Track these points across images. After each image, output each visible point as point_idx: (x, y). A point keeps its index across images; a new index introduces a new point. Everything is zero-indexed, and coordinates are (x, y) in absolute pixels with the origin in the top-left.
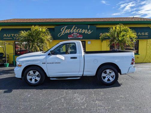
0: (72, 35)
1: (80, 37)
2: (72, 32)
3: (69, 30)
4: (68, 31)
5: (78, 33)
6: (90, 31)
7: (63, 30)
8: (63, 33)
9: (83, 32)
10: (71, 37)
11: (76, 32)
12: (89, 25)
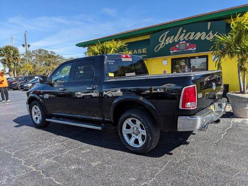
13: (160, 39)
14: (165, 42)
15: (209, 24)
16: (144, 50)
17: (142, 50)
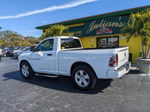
0: (101, 30)
1: (109, 32)
2: (100, 27)
3: (98, 25)
4: (96, 27)
5: (107, 28)
6: (121, 23)
7: (91, 26)
8: (91, 29)
9: (113, 26)
10: (99, 33)
11: (105, 27)
12: (120, 16)
13: (90, 26)
14: (93, 27)
15: (120, 17)
16: (80, 32)
17: (79, 32)
